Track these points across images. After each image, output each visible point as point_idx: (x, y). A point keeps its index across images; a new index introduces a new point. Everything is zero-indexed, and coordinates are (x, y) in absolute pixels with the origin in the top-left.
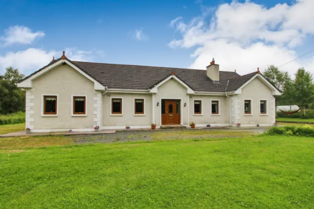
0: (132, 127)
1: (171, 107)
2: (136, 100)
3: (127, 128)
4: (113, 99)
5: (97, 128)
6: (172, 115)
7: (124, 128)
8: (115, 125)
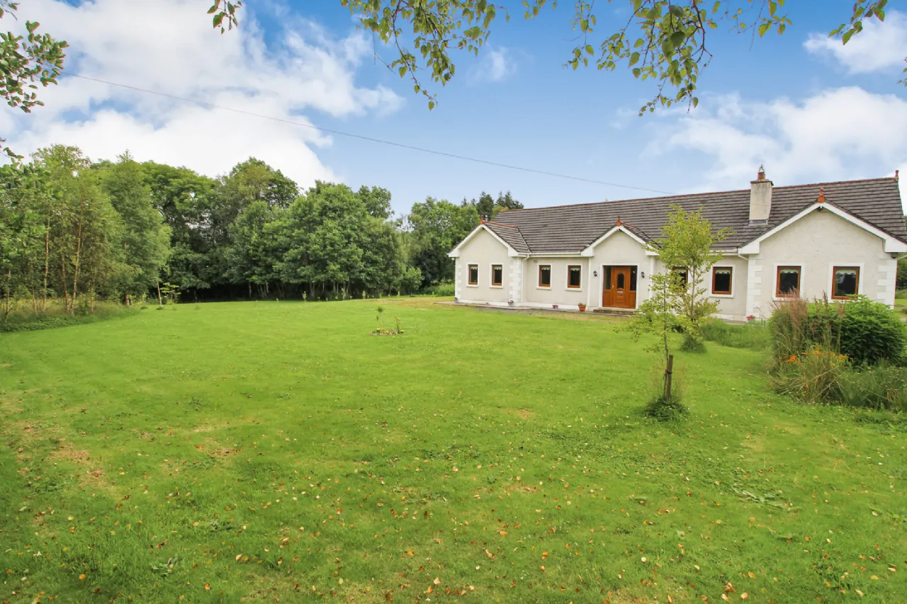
0: (561, 307)
1: (621, 278)
2: (570, 267)
3: (554, 307)
4: (541, 267)
5: (511, 303)
6: (622, 292)
7: (550, 306)
8: (540, 302)
